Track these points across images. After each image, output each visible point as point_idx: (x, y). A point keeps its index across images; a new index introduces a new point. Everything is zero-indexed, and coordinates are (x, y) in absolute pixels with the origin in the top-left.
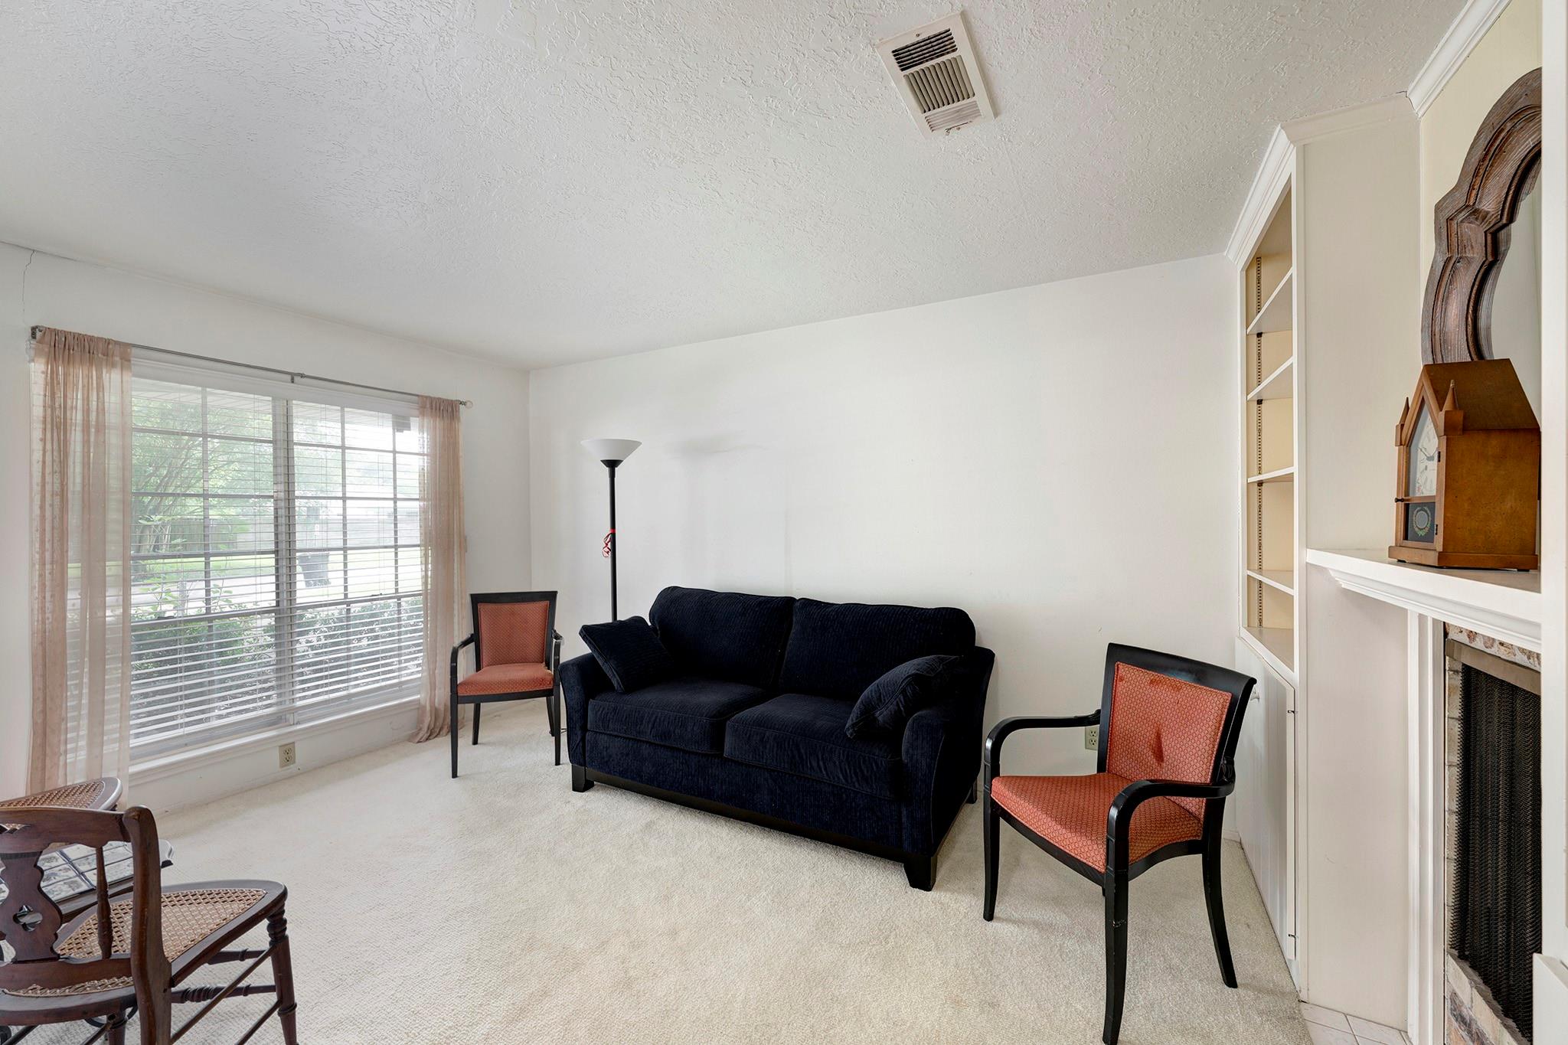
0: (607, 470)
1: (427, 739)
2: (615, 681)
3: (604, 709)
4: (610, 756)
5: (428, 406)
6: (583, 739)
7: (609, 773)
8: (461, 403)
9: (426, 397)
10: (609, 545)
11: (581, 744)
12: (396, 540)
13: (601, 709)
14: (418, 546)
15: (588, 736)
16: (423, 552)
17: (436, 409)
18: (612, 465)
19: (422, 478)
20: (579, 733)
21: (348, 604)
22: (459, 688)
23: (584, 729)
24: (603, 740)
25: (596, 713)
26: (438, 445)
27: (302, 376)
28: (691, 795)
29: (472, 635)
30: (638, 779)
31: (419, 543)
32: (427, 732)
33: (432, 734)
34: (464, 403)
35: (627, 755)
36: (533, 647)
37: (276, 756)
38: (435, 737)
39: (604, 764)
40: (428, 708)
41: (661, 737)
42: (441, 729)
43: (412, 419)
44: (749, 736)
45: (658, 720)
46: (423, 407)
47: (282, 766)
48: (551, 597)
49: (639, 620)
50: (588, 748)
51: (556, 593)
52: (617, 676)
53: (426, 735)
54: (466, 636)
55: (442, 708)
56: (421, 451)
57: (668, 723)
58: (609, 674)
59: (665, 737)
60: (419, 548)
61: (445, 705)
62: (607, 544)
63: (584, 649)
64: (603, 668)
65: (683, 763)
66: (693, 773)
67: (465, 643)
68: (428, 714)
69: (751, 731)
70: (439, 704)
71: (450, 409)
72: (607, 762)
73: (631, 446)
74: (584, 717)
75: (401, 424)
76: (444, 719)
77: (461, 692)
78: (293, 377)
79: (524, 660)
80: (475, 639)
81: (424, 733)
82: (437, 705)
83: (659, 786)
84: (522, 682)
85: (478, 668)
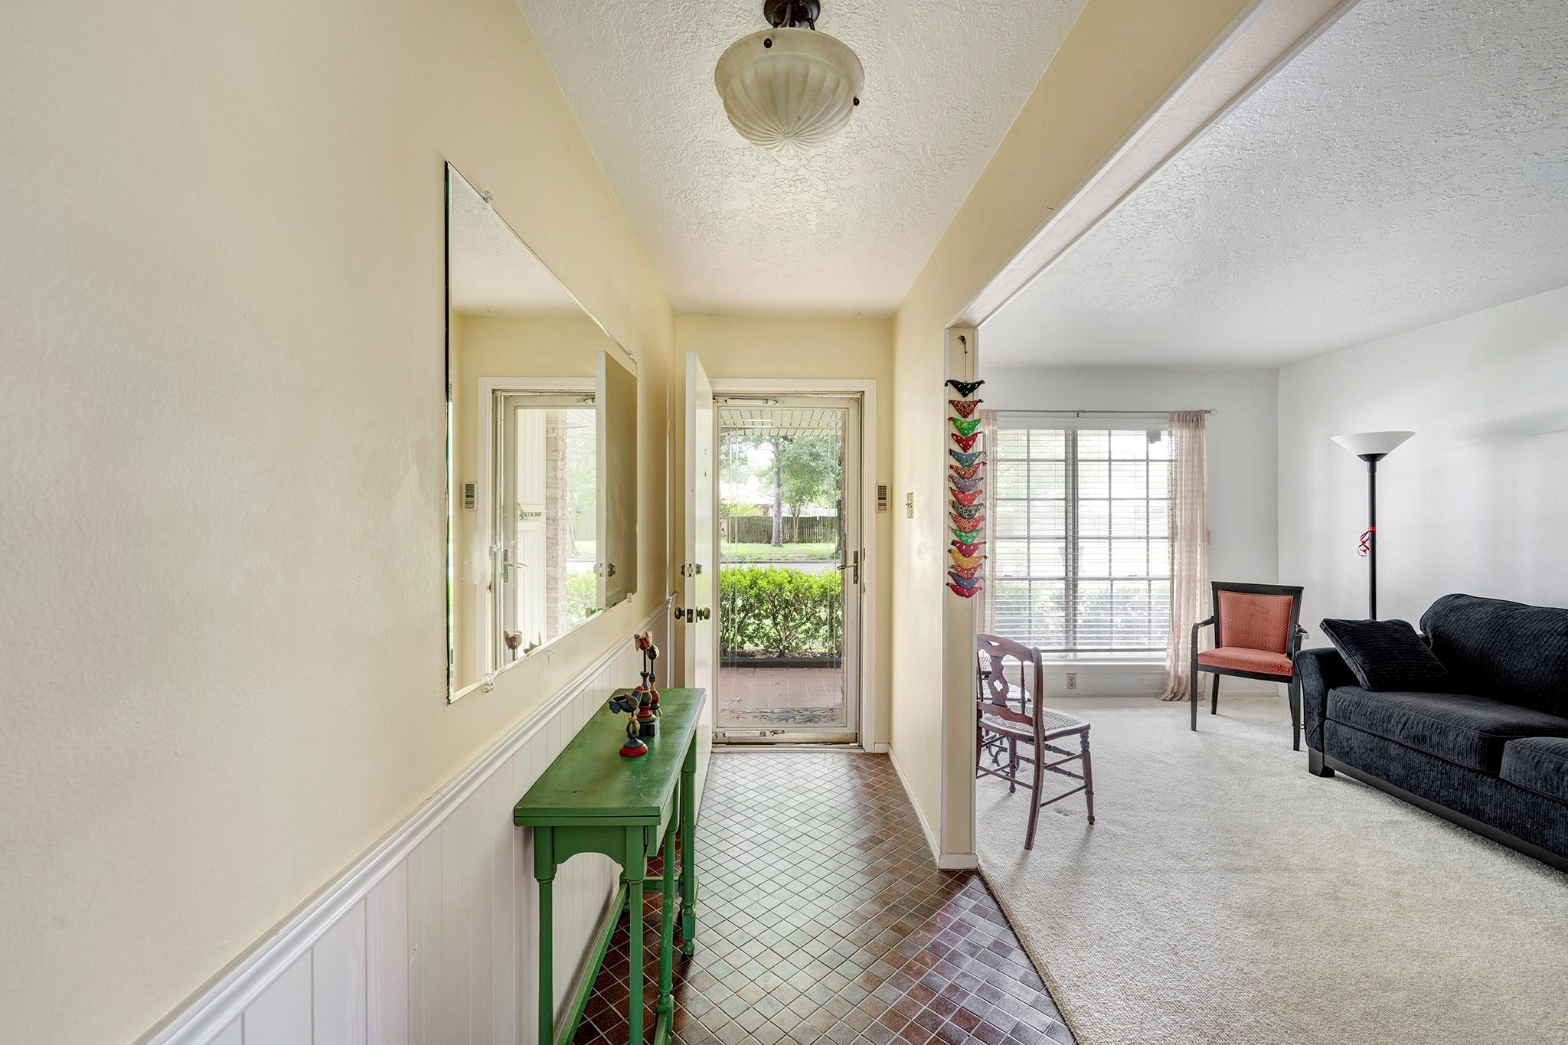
0: (1366, 465)
1: (1171, 700)
2: (1360, 676)
3: (1344, 701)
4: (1352, 749)
5: (1176, 419)
6: (1321, 725)
7: (1350, 764)
8: (1206, 412)
9: (1174, 412)
10: (1368, 544)
11: (1318, 729)
12: (1148, 532)
13: (1342, 700)
14: (1167, 538)
15: (1327, 723)
16: (1171, 543)
17: (1183, 421)
18: (1373, 459)
19: (1170, 480)
20: (1317, 719)
21: (1112, 580)
22: (1199, 658)
23: (1323, 715)
24: (1344, 731)
25: (1336, 702)
26: (1184, 451)
27: (1084, 412)
28: (1453, 809)
29: (1212, 617)
30: (1384, 777)
31: (1167, 536)
32: (1171, 694)
33: (1175, 697)
34: (1209, 412)
35: (1372, 750)
36: (1274, 637)
37: (1064, 680)
38: (1178, 700)
39: (1345, 755)
40: (1172, 674)
41: (1414, 740)
42: (1183, 695)
43: (1162, 432)
44: (1538, 762)
45: (1410, 722)
46: (1172, 421)
47: (1068, 688)
48: (1296, 592)
49: (1406, 627)
50: (1326, 735)
51: (1302, 588)
52: (1362, 671)
53: (1170, 697)
54: (1207, 618)
55: (1184, 676)
56: (1170, 458)
57: (1424, 727)
58: (1353, 668)
59: (1418, 739)
60: (1167, 540)
61: (1187, 676)
62: (1364, 543)
63: (1326, 643)
64: (1347, 662)
65: (1441, 773)
66: (1456, 785)
67: (1206, 623)
68: (1172, 679)
69: (1541, 757)
70: (1182, 673)
71: (1195, 419)
72: (1347, 752)
73: (1396, 438)
74: (1324, 705)
75: (1153, 437)
76: (1186, 689)
77: (1200, 661)
78: (1078, 413)
79: (1263, 648)
80: (1215, 620)
81: (1168, 694)
82: (1180, 673)
83: (1410, 791)
84: (1259, 664)
85: (1218, 645)
